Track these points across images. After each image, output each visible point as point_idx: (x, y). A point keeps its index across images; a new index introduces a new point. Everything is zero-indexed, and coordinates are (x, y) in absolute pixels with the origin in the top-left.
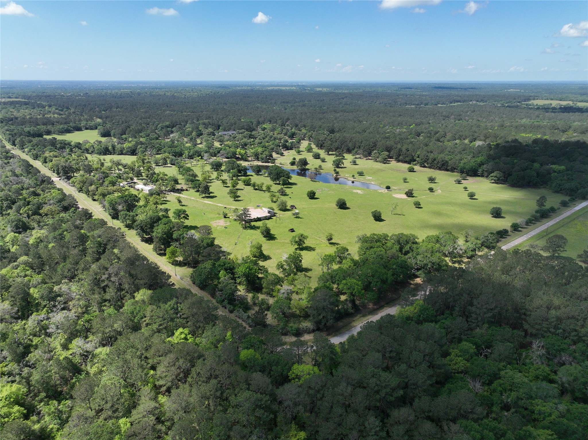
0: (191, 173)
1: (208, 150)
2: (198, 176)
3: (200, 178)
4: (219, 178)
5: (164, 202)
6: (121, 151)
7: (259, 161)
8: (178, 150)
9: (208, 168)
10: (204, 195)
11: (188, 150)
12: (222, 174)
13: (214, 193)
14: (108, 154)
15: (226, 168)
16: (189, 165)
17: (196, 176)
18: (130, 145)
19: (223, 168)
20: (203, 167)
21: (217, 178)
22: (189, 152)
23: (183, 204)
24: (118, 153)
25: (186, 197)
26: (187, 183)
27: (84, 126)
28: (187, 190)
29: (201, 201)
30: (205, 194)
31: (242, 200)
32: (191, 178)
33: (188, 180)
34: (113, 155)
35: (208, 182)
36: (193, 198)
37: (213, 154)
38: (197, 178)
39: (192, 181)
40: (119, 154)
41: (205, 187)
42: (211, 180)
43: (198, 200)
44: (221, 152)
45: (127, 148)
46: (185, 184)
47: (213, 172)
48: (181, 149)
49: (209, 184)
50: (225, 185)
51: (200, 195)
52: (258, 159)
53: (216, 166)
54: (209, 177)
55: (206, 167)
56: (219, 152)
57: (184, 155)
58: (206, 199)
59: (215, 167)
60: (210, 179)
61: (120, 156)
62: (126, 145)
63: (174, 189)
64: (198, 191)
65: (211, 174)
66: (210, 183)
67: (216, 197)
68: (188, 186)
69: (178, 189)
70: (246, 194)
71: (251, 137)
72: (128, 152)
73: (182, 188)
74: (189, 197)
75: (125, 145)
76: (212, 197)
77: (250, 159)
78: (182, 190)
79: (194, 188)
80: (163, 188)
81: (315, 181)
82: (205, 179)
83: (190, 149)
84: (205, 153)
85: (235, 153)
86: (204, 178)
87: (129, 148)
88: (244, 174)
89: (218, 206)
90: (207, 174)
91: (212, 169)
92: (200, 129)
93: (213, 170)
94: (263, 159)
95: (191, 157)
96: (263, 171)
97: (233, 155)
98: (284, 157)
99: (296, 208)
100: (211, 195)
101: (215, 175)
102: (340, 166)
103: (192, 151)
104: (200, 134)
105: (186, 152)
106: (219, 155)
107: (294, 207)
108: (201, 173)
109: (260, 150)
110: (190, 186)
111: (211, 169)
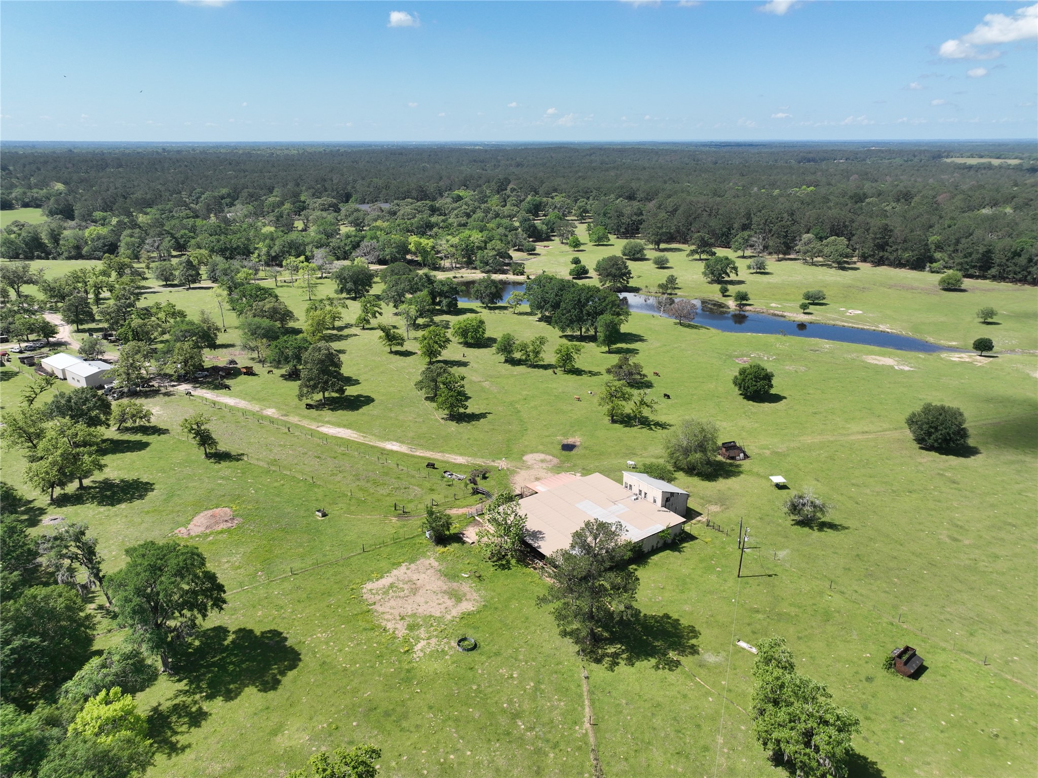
0: (268, 305)
1: (324, 240)
2: (296, 313)
3: (302, 321)
4: (368, 322)
5: (138, 437)
6: (78, 248)
7: (475, 268)
8: (235, 241)
9: (328, 289)
10: (318, 396)
11: (267, 241)
12: (378, 306)
13: (357, 382)
14: (39, 258)
15: (390, 288)
16: (268, 284)
17: (287, 315)
18: (103, 231)
19: (377, 288)
20: (311, 287)
21: (364, 323)
22: (270, 247)
23: (222, 447)
24: (66, 254)
25: (242, 404)
26: (252, 344)
27: (16, 199)
28: (250, 372)
29: (306, 423)
30: (324, 390)
31: (483, 416)
32: (266, 322)
33: (255, 332)
34: (54, 258)
35: (331, 338)
36: (270, 412)
37: (339, 253)
38: (291, 324)
39: (270, 335)
40: (69, 258)
41: (321, 362)
42: (341, 329)
43: (294, 419)
44: (363, 244)
45: (93, 240)
46: (245, 347)
47: (348, 302)
48: (248, 239)
49: (336, 345)
50: (394, 349)
51: (301, 396)
52: (469, 264)
53: (355, 283)
54: (334, 318)
55: (320, 287)
56: (356, 246)
57: (256, 255)
58: (327, 414)
59: (350, 285)
60: (337, 324)
61: (73, 261)
62: (92, 231)
63: (201, 368)
64: (293, 375)
65: (340, 309)
66: (339, 338)
67: (369, 400)
68: (255, 355)
69: (215, 370)
70: (486, 384)
71: (433, 210)
72: (96, 249)
73: (233, 362)
74: (255, 407)
75: (87, 233)
76: (356, 403)
77: (446, 263)
78: (231, 372)
79: (277, 364)
80: (150, 367)
81: (689, 326)
82: (320, 325)
83: (272, 239)
84: (317, 247)
85: (404, 249)
86: (318, 324)
87: (99, 238)
88: (449, 305)
89: (383, 452)
90: (328, 308)
91: (341, 291)
92: (303, 198)
93: (344, 295)
94: (487, 264)
95: (275, 260)
96: (509, 297)
97: (398, 253)
98: (538, 258)
99: (746, 457)
100: (351, 391)
101: (352, 311)
102: (727, 279)
103: (277, 242)
104: (300, 209)
105: (260, 245)
106: (358, 252)
107: (741, 450)
108: (307, 305)
109: (476, 237)
110: (265, 353)
111: (336, 292)
